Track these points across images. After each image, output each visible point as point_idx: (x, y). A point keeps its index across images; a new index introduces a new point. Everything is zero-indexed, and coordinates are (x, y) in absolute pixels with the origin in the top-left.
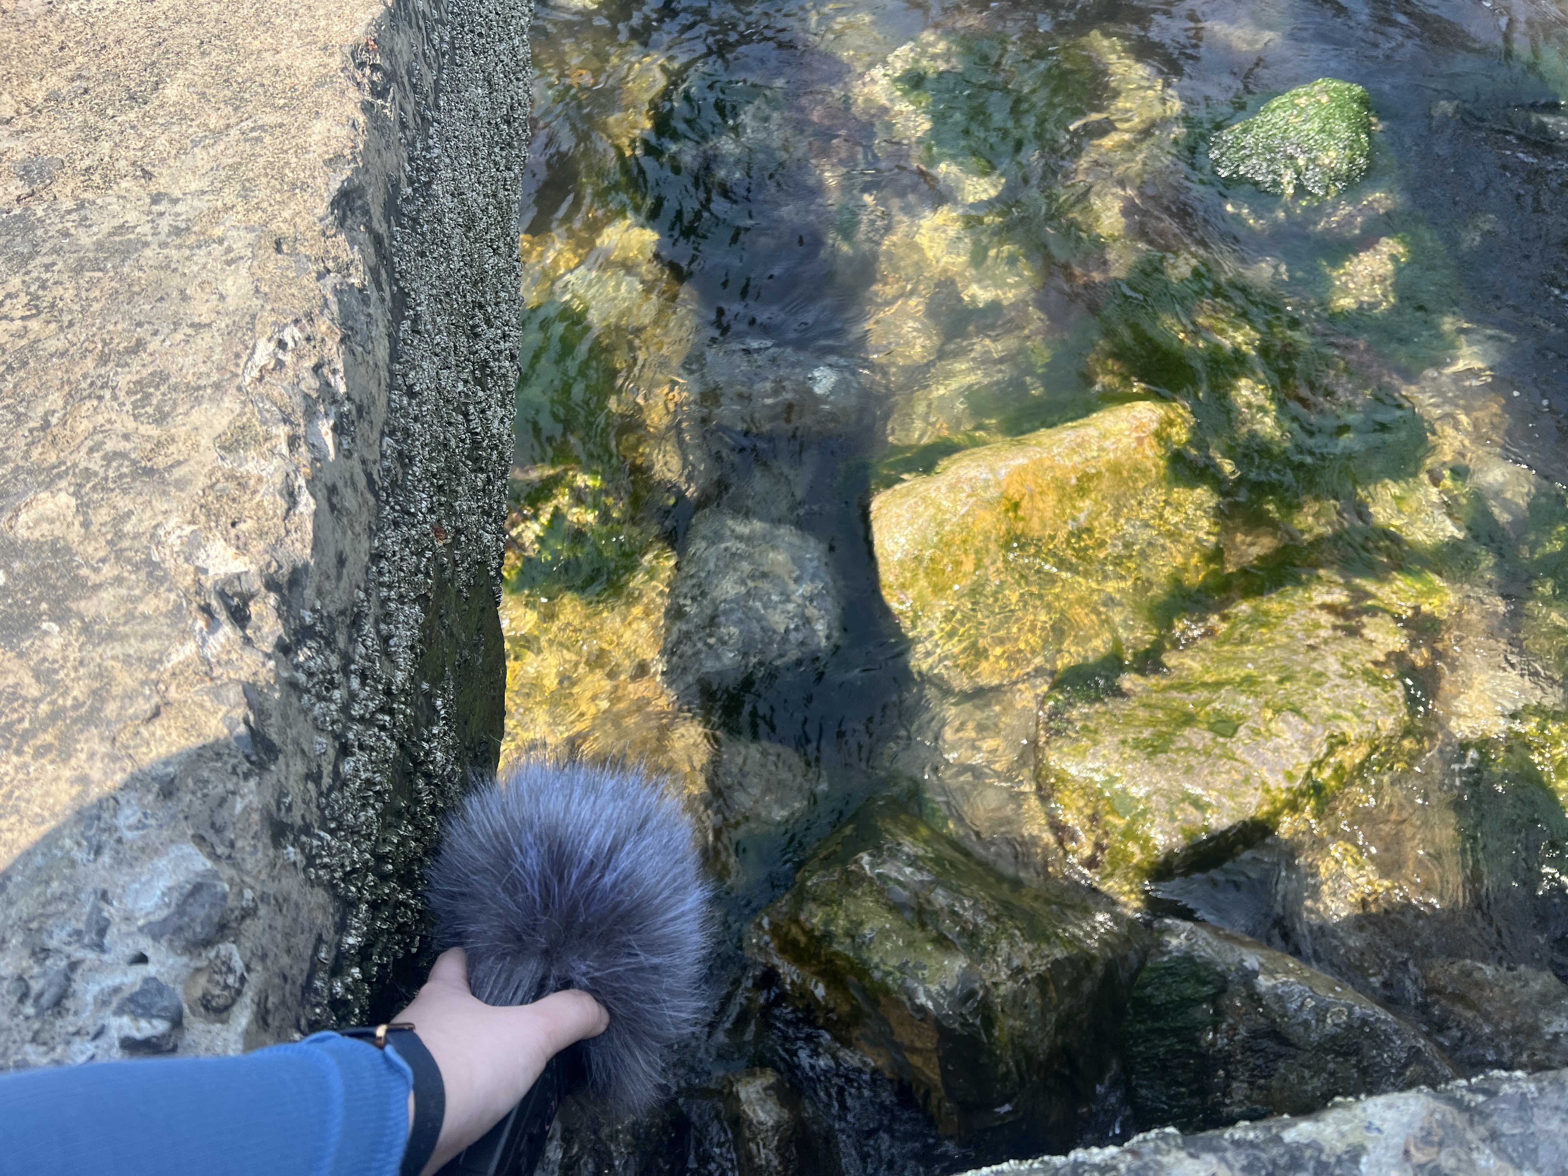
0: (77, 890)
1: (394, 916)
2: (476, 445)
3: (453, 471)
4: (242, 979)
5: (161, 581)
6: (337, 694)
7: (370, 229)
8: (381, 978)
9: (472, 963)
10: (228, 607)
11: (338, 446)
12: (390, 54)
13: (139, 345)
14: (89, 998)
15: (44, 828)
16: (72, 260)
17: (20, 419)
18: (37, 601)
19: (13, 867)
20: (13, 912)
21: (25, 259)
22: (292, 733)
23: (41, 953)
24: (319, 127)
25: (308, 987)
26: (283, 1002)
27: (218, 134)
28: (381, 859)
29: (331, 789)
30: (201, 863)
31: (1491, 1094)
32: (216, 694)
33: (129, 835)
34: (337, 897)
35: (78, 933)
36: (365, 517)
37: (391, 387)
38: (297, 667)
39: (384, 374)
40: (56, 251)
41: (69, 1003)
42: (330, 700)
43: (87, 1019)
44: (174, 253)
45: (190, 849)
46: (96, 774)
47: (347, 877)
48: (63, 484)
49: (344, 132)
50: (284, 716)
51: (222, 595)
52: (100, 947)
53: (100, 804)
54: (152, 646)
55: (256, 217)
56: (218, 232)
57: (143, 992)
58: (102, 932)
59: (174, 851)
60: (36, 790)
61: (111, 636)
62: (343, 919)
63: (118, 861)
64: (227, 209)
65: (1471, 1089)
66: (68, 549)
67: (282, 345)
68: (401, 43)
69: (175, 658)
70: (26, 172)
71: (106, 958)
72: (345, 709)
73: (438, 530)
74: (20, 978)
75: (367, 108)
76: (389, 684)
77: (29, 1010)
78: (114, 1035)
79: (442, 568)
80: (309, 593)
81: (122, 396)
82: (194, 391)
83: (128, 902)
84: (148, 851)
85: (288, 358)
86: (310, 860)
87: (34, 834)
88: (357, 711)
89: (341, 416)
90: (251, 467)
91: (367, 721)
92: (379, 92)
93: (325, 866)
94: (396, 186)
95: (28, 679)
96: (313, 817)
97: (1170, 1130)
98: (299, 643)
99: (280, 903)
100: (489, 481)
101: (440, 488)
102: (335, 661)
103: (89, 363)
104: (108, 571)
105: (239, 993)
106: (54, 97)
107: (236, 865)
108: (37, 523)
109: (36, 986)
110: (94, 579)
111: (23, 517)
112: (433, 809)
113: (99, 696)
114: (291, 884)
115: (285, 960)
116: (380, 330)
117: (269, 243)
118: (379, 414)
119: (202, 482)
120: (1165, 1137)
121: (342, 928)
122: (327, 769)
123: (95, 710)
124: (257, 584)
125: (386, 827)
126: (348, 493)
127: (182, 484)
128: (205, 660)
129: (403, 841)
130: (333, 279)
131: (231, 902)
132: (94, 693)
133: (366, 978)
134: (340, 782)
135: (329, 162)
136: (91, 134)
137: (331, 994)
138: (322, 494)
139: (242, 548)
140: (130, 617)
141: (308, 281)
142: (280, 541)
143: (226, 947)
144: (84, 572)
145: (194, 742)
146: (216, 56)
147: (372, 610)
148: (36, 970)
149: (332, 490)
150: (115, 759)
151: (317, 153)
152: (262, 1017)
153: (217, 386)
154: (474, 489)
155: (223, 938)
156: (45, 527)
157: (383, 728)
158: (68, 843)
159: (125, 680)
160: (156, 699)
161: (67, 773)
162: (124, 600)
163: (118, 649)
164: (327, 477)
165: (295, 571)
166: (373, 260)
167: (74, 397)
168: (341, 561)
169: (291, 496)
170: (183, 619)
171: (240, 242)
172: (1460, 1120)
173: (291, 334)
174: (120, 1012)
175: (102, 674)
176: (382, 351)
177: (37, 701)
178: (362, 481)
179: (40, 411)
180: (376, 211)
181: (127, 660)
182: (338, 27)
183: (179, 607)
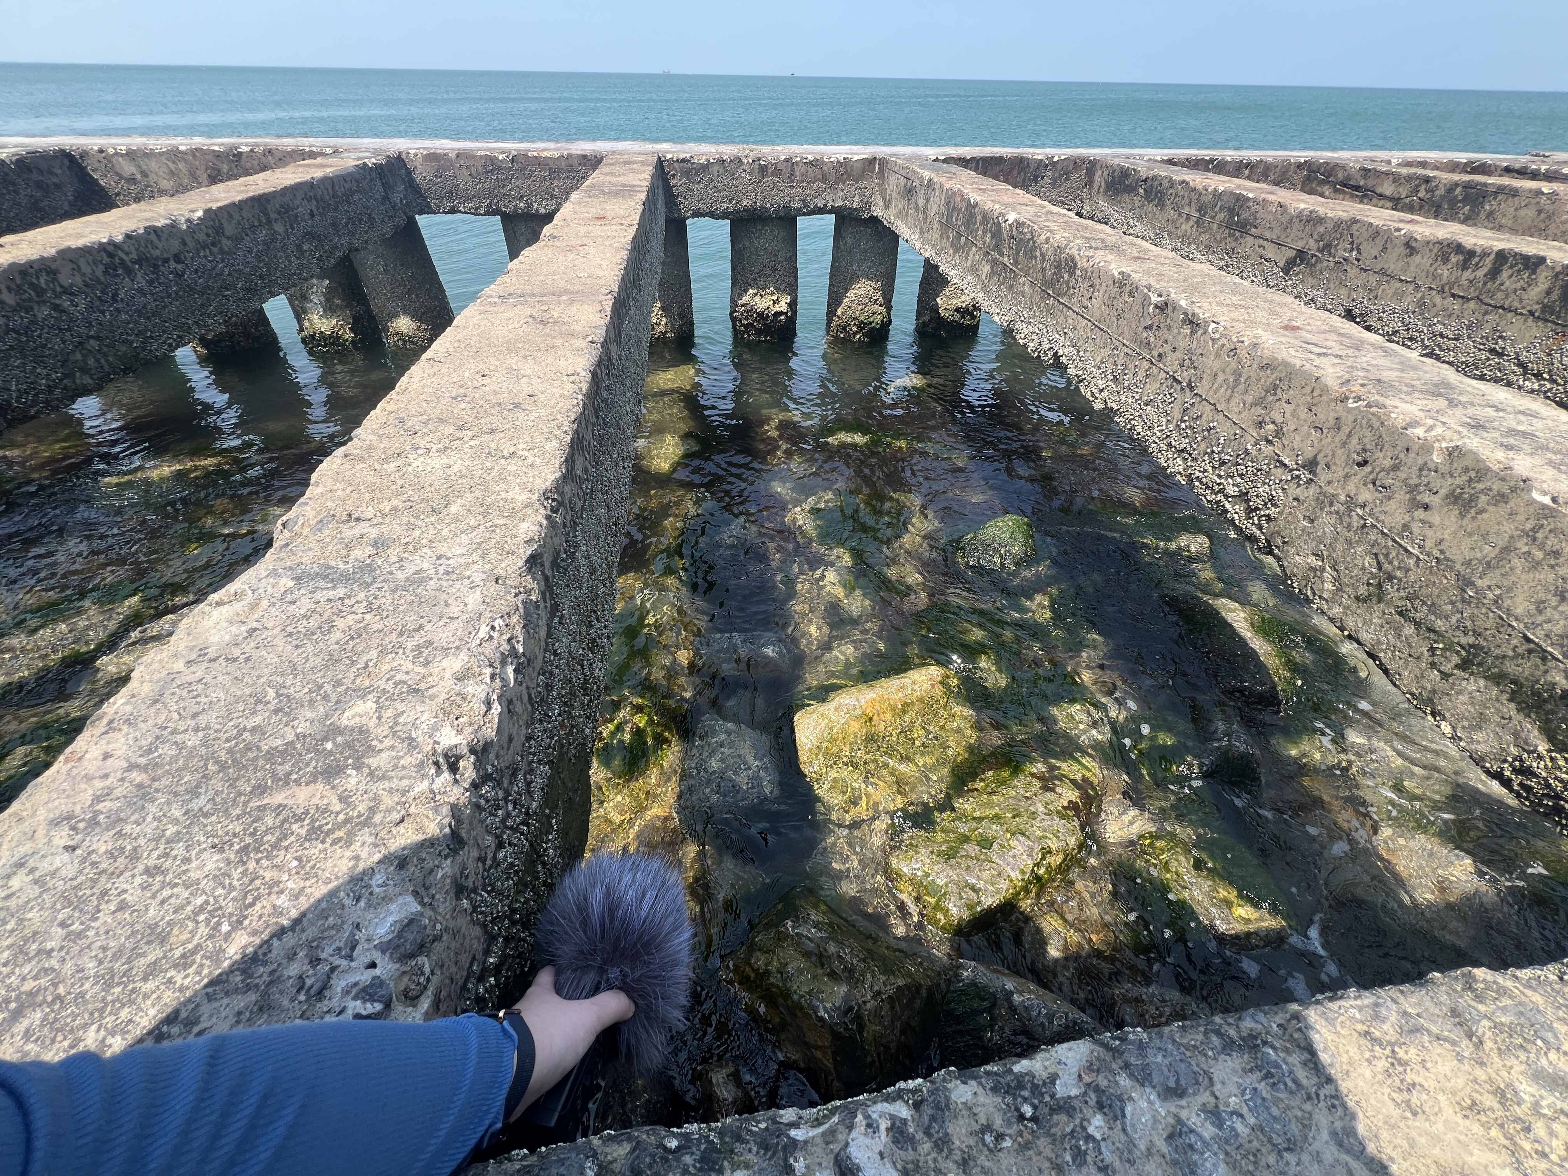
0: (343, 923)
1: (517, 947)
2: (586, 681)
3: (573, 694)
4: (428, 980)
5: (415, 748)
6: (500, 813)
7: (543, 573)
8: (506, 985)
9: (558, 974)
10: (448, 762)
11: (516, 680)
12: (562, 494)
13: (421, 627)
14: (339, 990)
15: (331, 886)
16: (392, 585)
17: (353, 663)
18: (347, 758)
19: (308, 909)
20: (304, 936)
21: (368, 585)
22: (473, 833)
23: (315, 961)
24: (524, 526)
25: (464, 987)
26: (449, 996)
27: (474, 528)
28: (513, 911)
29: (491, 867)
30: (415, 907)
31: (1123, 1040)
32: (436, 810)
33: (377, 890)
34: (486, 932)
35: (339, 949)
36: (525, 717)
37: (545, 651)
38: (481, 796)
39: (543, 643)
40: (384, 581)
41: (327, 993)
42: (496, 816)
43: (335, 1003)
44: (444, 583)
45: (410, 899)
46: (364, 855)
47: (493, 921)
48: (370, 696)
49: (536, 528)
50: (471, 824)
51: (446, 756)
52: (350, 958)
53: (364, 873)
54: (405, 782)
55: (487, 567)
56: (468, 573)
57: (371, 985)
58: (353, 948)
59: (401, 900)
60: (329, 864)
61: (383, 778)
62: (489, 946)
63: (369, 905)
64: (474, 563)
65: (1114, 1038)
66: (368, 731)
67: (493, 628)
68: (567, 489)
69: (417, 790)
70: (375, 544)
71: (353, 964)
72: (503, 821)
73: (562, 725)
74: (300, 977)
75: (548, 517)
76: (529, 808)
77: (302, 997)
78: (350, 1013)
79: (562, 746)
80: (492, 756)
81: (408, 652)
82: (445, 650)
83: (371, 929)
84: (387, 899)
85: (495, 635)
86: (475, 908)
87: (324, 889)
88: (509, 823)
89: (519, 664)
90: (470, 689)
91: (514, 829)
92: (554, 510)
93: (482, 913)
94: (558, 553)
95: (335, 801)
96: (479, 884)
97: (952, 1068)
98: (484, 783)
99: (455, 933)
100: (591, 701)
101: (565, 703)
102: (501, 794)
103: (394, 635)
104: (387, 743)
105: (425, 988)
106: (395, 509)
107: (434, 909)
108: (353, 716)
109: (309, 982)
110: (380, 746)
111: (347, 714)
112: (545, 883)
113: (372, 810)
114: (462, 922)
115: (454, 969)
116: (543, 622)
117: (493, 578)
118: (538, 664)
119: (444, 696)
120: (950, 1072)
121: (487, 952)
122: (490, 855)
123: (369, 818)
124: (465, 750)
125: (518, 892)
126: (518, 704)
127: (432, 698)
128: (432, 791)
129: (527, 901)
130: (522, 597)
131: (428, 931)
132: (370, 808)
133: (497, 985)
134: (496, 863)
135: (526, 542)
136: (411, 527)
137: (477, 994)
138: (505, 704)
139: (460, 732)
140: (396, 767)
141: (511, 597)
142: (480, 728)
143: (423, 960)
144: (374, 743)
145: (420, 837)
146: (478, 493)
147: (524, 767)
148: (311, 972)
149: (510, 702)
150: (376, 846)
151: (522, 537)
152: (436, 1004)
153: (457, 648)
154: (583, 705)
155: (421, 954)
156: (357, 719)
157: (522, 834)
158: (342, 894)
159: (388, 801)
160: (403, 812)
161: (348, 854)
162: (394, 758)
163: (387, 784)
164: (508, 695)
165: (486, 743)
166: (543, 588)
167: (383, 652)
168: (511, 740)
169: (489, 704)
170: (423, 768)
171: (478, 578)
172: (1108, 1057)
173: (498, 623)
174: (355, 998)
175: (376, 799)
176: (543, 633)
177: (338, 813)
178: (526, 698)
179: (365, 659)
180: (547, 565)
181: (390, 791)
182: (538, 481)
183: (422, 762)
